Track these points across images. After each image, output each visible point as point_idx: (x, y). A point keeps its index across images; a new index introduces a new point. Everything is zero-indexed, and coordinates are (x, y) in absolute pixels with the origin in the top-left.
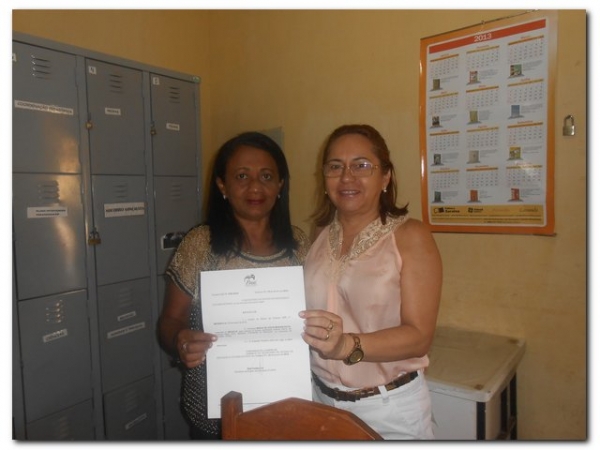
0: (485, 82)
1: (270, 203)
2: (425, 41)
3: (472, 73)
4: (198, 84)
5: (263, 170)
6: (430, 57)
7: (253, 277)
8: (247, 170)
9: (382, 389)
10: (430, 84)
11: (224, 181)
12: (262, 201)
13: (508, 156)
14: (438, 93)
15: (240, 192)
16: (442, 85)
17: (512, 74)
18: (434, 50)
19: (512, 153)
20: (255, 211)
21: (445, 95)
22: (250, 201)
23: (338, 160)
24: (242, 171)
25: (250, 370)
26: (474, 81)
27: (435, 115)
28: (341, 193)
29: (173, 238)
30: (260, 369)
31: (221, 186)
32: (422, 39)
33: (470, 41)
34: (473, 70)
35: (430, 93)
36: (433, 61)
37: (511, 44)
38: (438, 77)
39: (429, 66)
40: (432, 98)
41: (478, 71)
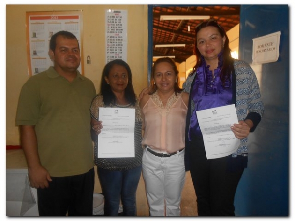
2: (28, 13)
3: (50, 33)
5: (123, 73)
6: (31, 21)
7: (117, 111)
8: (118, 73)
9: (178, 152)
10: (31, 35)
11: (108, 77)
14: (35, 39)
15: (115, 81)
16: (37, 36)
18: (33, 18)
20: (120, 88)
21: (39, 41)
22: (118, 85)
23: (160, 73)
24: (115, 74)
25: (114, 142)
27: (35, 50)
28: (162, 85)
30: (117, 142)
31: (106, 79)
32: (26, 12)
33: (49, 18)
34: (51, 31)
35: (31, 39)
36: (32, 24)
37: (66, 23)
38: (35, 32)
39: (31, 26)
40: (32, 41)
41: (53, 32)
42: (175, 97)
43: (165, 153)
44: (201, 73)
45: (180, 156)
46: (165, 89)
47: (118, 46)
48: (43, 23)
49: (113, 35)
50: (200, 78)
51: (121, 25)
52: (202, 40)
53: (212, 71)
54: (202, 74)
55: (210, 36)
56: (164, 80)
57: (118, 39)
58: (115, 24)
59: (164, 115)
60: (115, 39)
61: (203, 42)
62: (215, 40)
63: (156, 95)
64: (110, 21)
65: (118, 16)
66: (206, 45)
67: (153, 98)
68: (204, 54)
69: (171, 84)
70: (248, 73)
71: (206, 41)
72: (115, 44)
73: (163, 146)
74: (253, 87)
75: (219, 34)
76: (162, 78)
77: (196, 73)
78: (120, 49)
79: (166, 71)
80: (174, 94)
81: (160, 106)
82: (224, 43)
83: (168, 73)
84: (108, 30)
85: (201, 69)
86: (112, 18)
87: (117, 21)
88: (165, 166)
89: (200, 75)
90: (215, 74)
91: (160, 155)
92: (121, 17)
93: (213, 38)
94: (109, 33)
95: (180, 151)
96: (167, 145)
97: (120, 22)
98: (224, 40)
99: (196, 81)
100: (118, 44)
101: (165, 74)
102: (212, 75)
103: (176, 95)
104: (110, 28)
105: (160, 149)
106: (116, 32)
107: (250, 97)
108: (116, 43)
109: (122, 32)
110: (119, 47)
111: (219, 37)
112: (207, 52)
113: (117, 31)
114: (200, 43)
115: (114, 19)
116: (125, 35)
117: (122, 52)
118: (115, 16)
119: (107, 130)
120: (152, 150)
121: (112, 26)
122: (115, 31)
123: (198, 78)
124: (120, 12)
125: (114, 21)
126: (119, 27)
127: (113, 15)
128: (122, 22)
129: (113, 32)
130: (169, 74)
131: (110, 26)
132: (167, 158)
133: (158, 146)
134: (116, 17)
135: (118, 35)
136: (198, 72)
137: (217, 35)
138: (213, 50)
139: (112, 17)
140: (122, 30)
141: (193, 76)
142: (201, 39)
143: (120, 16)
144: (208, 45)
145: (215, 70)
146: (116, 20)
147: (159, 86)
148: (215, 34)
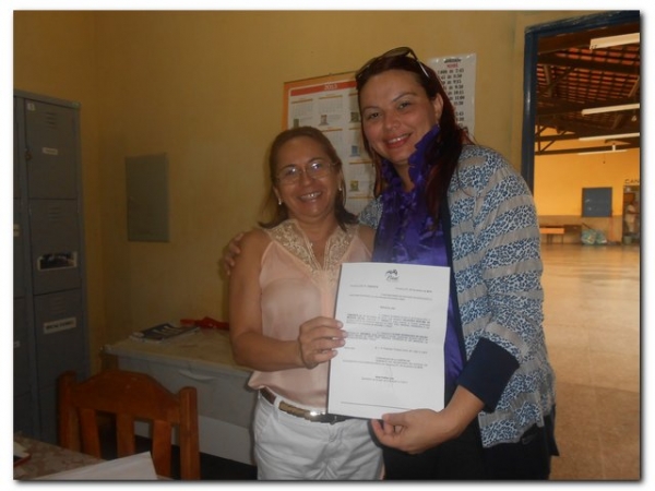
0: (333, 125)
2: (287, 85)
3: (323, 116)
4: (78, 110)
6: (292, 99)
10: (290, 123)
17: (352, 120)
18: (295, 93)
19: (353, 185)
26: (324, 123)
29: (51, 259)
32: (285, 83)
33: (321, 89)
34: (324, 114)
36: (293, 103)
38: (298, 117)
39: (291, 107)
41: (328, 114)
48: (311, 100)
51: (462, 87)
52: (373, 111)
55: (394, 96)
61: (375, 115)
62: (408, 108)
65: (454, 69)
66: (385, 124)
71: (384, 113)
82: (437, 116)
87: (452, 80)
92: (462, 70)
93: (405, 105)
97: (459, 81)
109: (462, 103)
111: (420, 99)
112: (387, 142)
114: (370, 118)
115: (446, 75)
116: (468, 108)
118: (448, 70)
124: (459, 60)
125: (446, 80)
126: (456, 93)
127: (445, 67)
128: (463, 81)
134: (451, 71)
137: (414, 94)
139: (443, 72)
140: (463, 98)
142: (370, 107)
143: (459, 68)
144: (389, 126)
146: (449, 77)
148: (408, 93)
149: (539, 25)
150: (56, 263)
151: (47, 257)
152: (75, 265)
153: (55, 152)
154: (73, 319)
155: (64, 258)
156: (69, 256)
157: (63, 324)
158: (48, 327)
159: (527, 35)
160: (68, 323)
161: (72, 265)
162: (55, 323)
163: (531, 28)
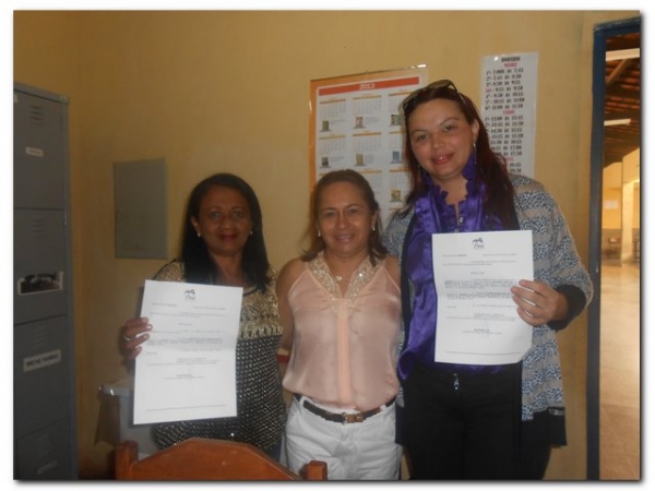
0: (370, 128)
1: (242, 239)
2: (315, 82)
3: (358, 119)
4: (67, 104)
5: (233, 208)
6: (320, 99)
8: (219, 208)
9: (383, 407)
10: (319, 126)
11: (197, 219)
12: (234, 236)
13: (390, 198)
14: (326, 134)
16: (330, 127)
17: (393, 123)
18: (323, 92)
19: (393, 195)
20: (228, 246)
21: (333, 137)
22: (222, 237)
23: (331, 209)
24: (214, 210)
25: (179, 377)
26: (360, 126)
27: (325, 156)
28: (337, 238)
29: (33, 281)
30: (189, 376)
31: (195, 224)
32: (312, 81)
33: (356, 88)
34: (359, 116)
35: (319, 134)
36: (322, 103)
37: (391, 95)
38: (327, 119)
39: (319, 108)
40: (321, 138)
41: (364, 116)
42: (369, 267)
43: (350, 411)
44: (426, 212)
45: (389, 418)
46: (347, 248)
47: (510, 139)
48: (344, 100)
49: (499, 113)
50: (426, 223)
51: (521, 88)
52: (421, 133)
53: (452, 206)
54: (429, 214)
55: (439, 121)
56: (342, 226)
57: (510, 121)
58: (505, 87)
59: (343, 315)
60: (504, 121)
61: (423, 137)
62: (452, 132)
63: (320, 263)
64: (492, 81)
65: (512, 68)
66: (433, 144)
67: (312, 269)
68: (428, 165)
69: (362, 236)
70: (544, 205)
71: (431, 135)
72: (504, 134)
73: (346, 395)
74: (559, 239)
75: (462, 116)
76: (338, 223)
77: (413, 212)
78: (516, 145)
79: (346, 204)
80: (367, 260)
81: (331, 292)
82: (475, 138)
83: (353, 208)
84: (487, 102)
85: (425, 203)
86: (497, 75)
87: (510, 80)
88: (351, 448)
89: (425, 216)
90: (461, 212)
91: (339, 418)
92: (521, 70)
93: (449, 128)
94: (490, 110)
95: (388, 405)
96: (354, 392)
97: (518, 82)
98: (475, 130)
99: (415, 230)
100: (510, 133)
101: (344, 212)
102: (454, 216)
103: (374, 264)
104: (492, 99)
105: (338, 404)
106: (507, 107)
107: (555, 263)
108: (506, 131)
109: (521, 106)
110: (513, 142)
111: (462, 123)
112: (435, 161)
113: (511, 104)
114: (418, 139)
115: (503, 75)
116: (529, 112)
117: (520, 153)
118: (506, 69)
119: (161, 342)
120: (317, 405)
121: (497, 93)
122: (504, 105)
123: (419, 225)
124: (518, 59)
125: (503, 81)
126: (515, 94)
127: (502, 66)
128: (523, 81)
129: (500, 107)
130: (353, 211)
131: (492, 94)
132: (357, 425)
133: (331, 397)
134: (509, 71)
135: (512, 112)
136: (418, 210)
137: (457, 119)
138: (450, 156)
139: (499, 72)
140: (522, 100)
141: (408, 220)
142: (419, 130)
143: (518, 68)
144: (436, 146)
145: (461, 203)
146: (507, 77)
147: (330, 240)
148: (451, 118)
149: (609, 23)
150: (39, 286)
151: (29, 278)
152: (61, 287)
153: (39, 153)
154: (58, 352)
155: (49, 279)
156: (54, 277)
157: (45, 359)
158: (29, 364)
159: (596, 33)
160: (51, 358)
161: (57, 287)
162: (37, 358)
163: (601, 25)
